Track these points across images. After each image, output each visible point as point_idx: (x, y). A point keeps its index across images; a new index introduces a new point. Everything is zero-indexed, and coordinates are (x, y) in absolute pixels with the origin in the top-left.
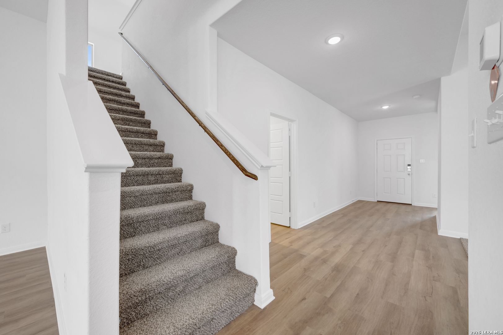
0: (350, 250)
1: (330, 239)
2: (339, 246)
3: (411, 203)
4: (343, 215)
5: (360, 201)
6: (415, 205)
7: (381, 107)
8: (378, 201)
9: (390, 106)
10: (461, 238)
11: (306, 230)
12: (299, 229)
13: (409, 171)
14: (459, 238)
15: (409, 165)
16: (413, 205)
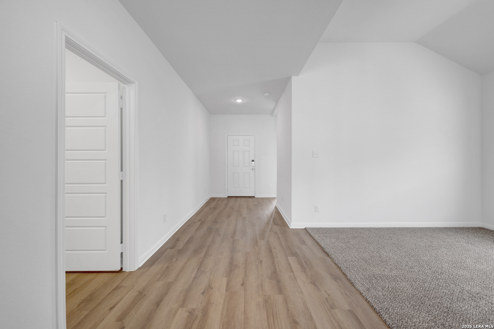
0: (227, 290)
1: (193, 275)
2: (210, 287)
3: (254, 196)
4: (200, 222)
5: (212, 199)
6: (257, 197)
7: (236, 100)
8: (228, 197)
9: (243, 100)
10: (305, 228)
11: (153, 268)
12: (139, 268)
13: (253, 166)
14: (304, 228)
15: (253, 161)
16: (255, 197)
